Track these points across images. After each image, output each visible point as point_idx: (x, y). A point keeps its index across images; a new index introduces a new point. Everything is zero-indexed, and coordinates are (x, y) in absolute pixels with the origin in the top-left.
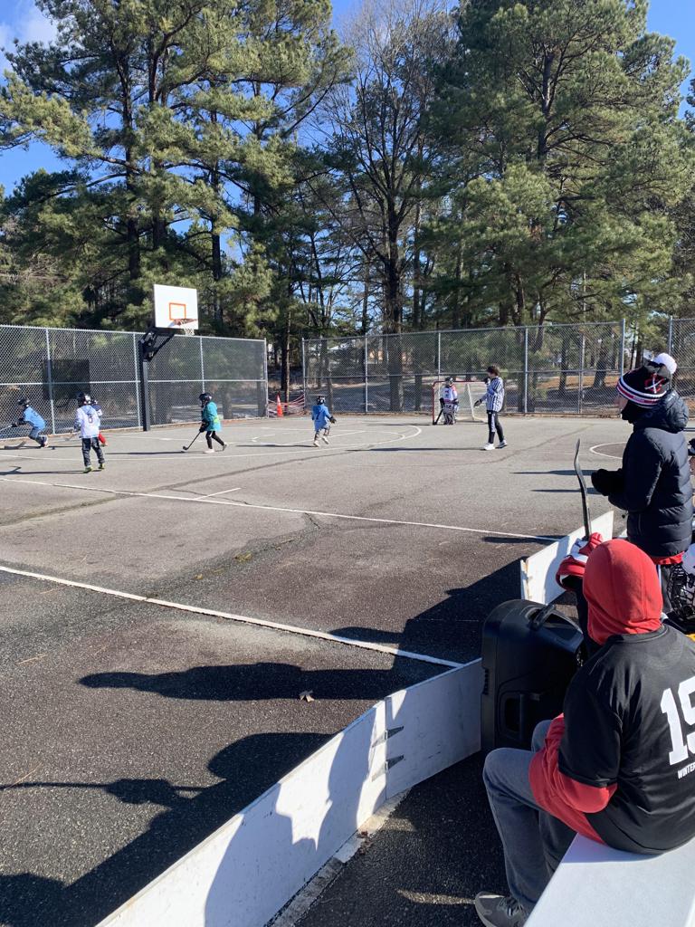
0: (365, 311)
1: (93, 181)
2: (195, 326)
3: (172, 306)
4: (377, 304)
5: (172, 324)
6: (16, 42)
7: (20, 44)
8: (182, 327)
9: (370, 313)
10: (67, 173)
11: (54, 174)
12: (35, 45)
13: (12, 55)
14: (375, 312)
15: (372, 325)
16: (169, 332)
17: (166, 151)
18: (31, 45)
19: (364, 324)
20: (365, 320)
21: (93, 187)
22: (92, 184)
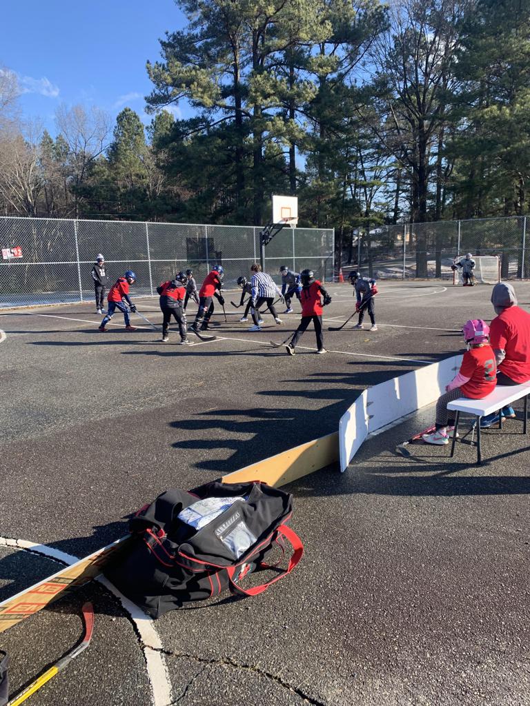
0: (397, 203)
1: (215, 122)
2: (295, 222)
3: (283, 209)
4: (407, 198)
5: (282, 221)
6: (167, 33)
7: (169, 34)
8: (288, 223)
9: (401, 205)
10: (199, 118)
11: (191, 119)
12: (178, 33)
13: (165, 42)
14: (404, 205)
15: (401, 215)
16: (279, 226)
17: (269, 100)
18: (176, 34)
19: (396, 214)
20: (396, 210)
21: (215, 126)
22: (215, 124)
